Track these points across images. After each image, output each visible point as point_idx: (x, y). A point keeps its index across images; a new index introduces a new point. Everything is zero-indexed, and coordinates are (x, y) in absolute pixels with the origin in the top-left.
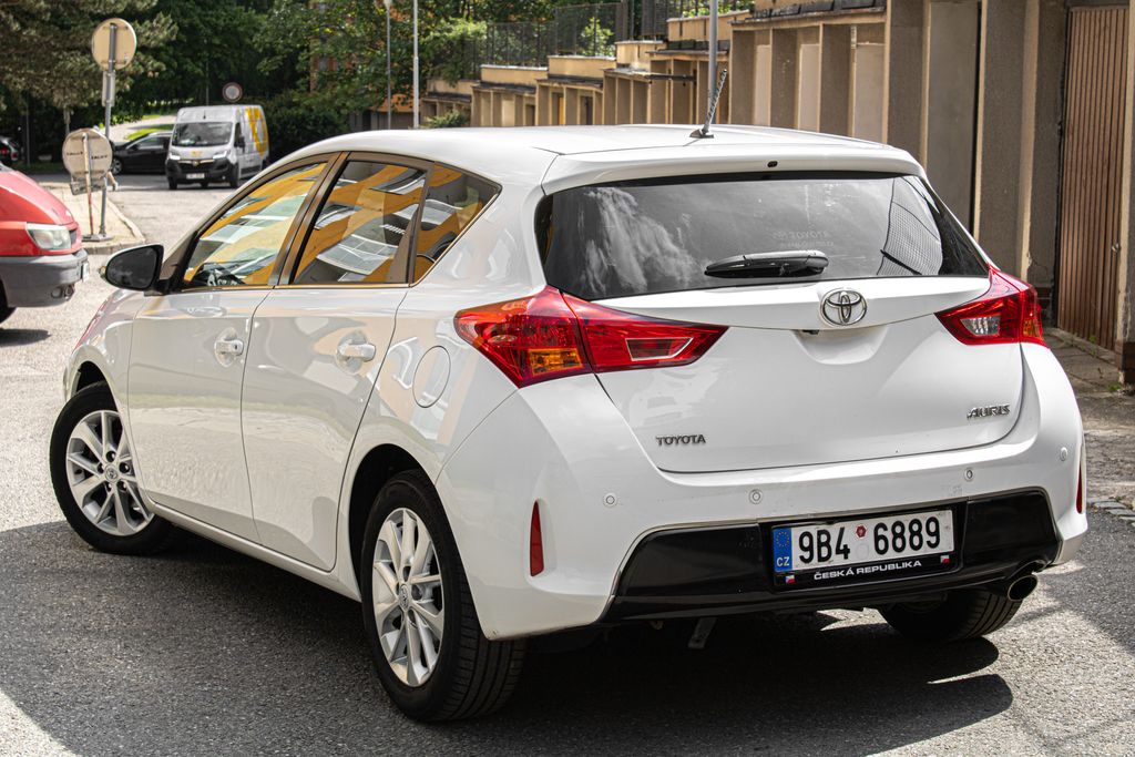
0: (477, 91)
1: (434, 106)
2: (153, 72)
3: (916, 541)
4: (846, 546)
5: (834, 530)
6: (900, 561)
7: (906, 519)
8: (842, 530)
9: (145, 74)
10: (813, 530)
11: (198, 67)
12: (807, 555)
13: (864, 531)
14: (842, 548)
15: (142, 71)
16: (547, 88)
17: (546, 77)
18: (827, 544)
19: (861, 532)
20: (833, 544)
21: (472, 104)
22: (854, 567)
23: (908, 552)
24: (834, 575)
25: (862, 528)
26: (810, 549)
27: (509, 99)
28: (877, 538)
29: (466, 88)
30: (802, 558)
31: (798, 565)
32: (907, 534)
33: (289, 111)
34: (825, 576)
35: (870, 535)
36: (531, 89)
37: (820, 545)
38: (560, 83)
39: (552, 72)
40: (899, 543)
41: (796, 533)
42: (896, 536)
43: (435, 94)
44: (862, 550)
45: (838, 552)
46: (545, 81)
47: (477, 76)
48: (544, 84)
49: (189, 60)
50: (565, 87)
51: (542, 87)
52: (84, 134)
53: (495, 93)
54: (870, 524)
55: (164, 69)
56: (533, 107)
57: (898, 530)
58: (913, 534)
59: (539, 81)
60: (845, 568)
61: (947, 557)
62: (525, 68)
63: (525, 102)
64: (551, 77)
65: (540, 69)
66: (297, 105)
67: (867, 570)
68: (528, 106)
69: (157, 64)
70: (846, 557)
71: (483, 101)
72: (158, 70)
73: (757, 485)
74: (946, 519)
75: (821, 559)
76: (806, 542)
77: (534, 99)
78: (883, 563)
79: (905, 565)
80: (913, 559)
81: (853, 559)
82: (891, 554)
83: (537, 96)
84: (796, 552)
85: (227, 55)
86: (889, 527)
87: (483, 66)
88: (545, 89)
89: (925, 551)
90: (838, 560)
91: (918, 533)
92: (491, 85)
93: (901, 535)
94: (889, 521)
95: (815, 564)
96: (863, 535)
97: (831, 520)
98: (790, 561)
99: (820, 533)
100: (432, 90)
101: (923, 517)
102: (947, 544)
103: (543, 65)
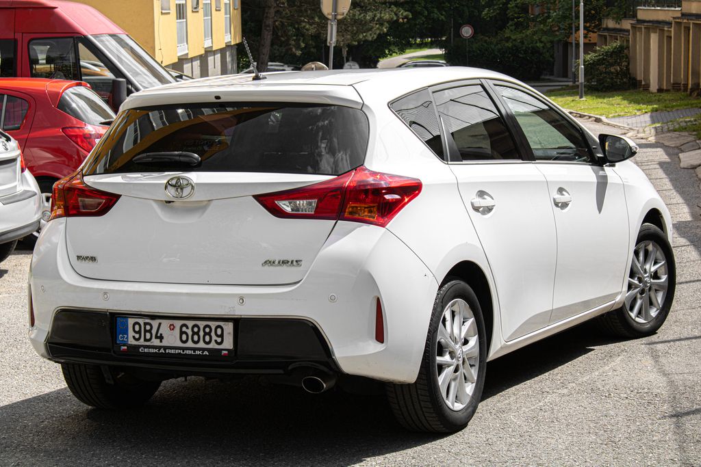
0: (633, 27)
1: (606, 38)
2: (403, 19)
3: (207, 339)
4: (161, 334)
5: (155, 323)
6: (194, 349)
7: (202, 324)
8: (160, 324)
9: (397, 20)
10: (141, 321)
11: (442, 15)
12: (137, 336)
13: (174, 327)
14: (159, 335)
15: (395, 18)
16: (680, 23)
17: (680, 15)
18: (150, 331)
19: (172, 327)
20: (154, 332)
21: (630, 37)
22: (165, 348)
23: (201, 345)
24: (152, 351)
25: (173, 325)
26: (139, 332)
27: (655, 32)
28: (182, 333)
29: (627, 24)
30: (134, 337)
31: (132, 342)
32: (202, 333)
33: (507, 45)
34: (146, 350)
35: (177, 331)
36: (669, 24)
37: (146, 331)
38: (688, 20)
39: (684, 11)
40: (196, 338)
41: (131, 321)
42: (194, 333)
43: (607, 29)
44: (171, 339)
45: (156, 337)
46: (678, 18)
47: (634, 16)
48: (677, 20)
49: (436, 11)
50: (691, 22)
51: (676, 22)
52: (313, 66)
53: (645, 28)
54: (178, 323)
55: (411, 16)
56: (671, 37)
57: (196, 330)
58: (206, 334)
59: (674, 18)
60: (159, 348)
61: (226, 352)
62: (667, 8)
63: (666, 34)
64: (683, 15)
65: (677, 9)
66: (508, 39)
67: (173, 351)
68: (667, 36)
69: (405, 14)
70: (161, 341)
71: (638, 33)
72: (406, 17)
73: (106, 289)
74: (229, 328)
75: (146, 340)
76: (137, 328)
77: (671, 31)
78: (184, 349)
79: (198, 352)
80: (203, 350)
81: (165, 343)
82: (190, 344)
83: (672, 29)
84: (131, 333)
85: (463, 5)
86: (190, 327)
87: (638, 8)
88: (678, 24)
89: (213, 345)
90: (156, 342)
91: (209, 334)
92: (644, 21)
93: (197, 333)
94: (190, 323)
95: (142, 342)
96: (173, 329)
97: (153, 317)
98: (127, 338)
99: (146, 324)
100: (605, 26)
101: (213, 324)
102: (228, 343)
103: (679, 6)
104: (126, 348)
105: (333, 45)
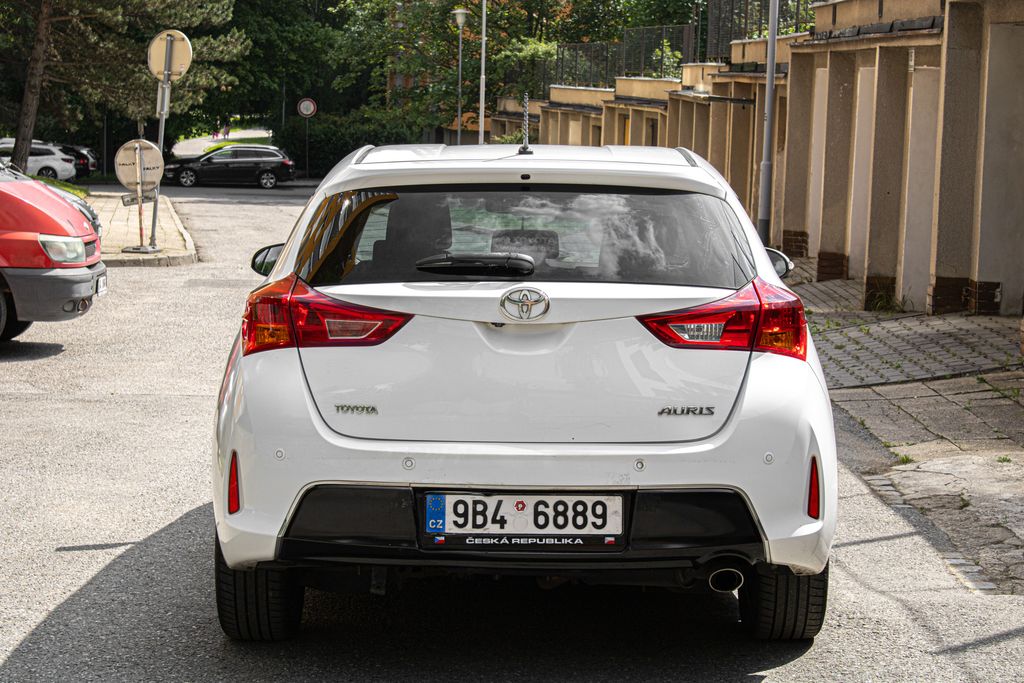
0: (545, 111)
1: (503, 125)
2: (226, 86)
3: (580, 520)
4: (502, 517)
5: (492, 502)
6: (560, 537)
7: (570, 500)
8: (500, 502)
9: (218, 88)
10: (469, 499)
11: (274, 82)
12: (461, 521)
13: (524, 506)
14: (498, 518)
15: (215, 85)
16: (614, 109)
17: (613, 99)
18: (483, 513)
19: (520, 506)
20: (490, 514)
21: (540, 124)
22: (510, 537)
23: (570, 530)
24: (487, 541)
25: (522, 503)
26: (465, 515)
27: (577, 120)
28: (537, 514)
29: (535, 107)
30: (455, 523)
31: (451, 529)
32: (570, 514)
33: (361, 127)
34: (477, 541)
35: (530, 510)
36: (598, 109)
37: (475, 513)
38: (625, 105)
39: (619, 93)
40: (561, 520)
41: (450, 500)
42: (557, 514)
43: (505, 113)
44: (520, 523)
45: (494, 521)
46: (611, 102)
47: (546, 96)
48: (610, 105)
49: (266, 76)
50: (631, 108)
51: (608, 108)
52: (137, 145)
53: (562, 113)
54: (531, 501)
55: (237, 83)
56: (600, 128)
57: (561, 508)
58: (577, 514)
59: (605, 102)
60: (500, 537)
61: (612, 539)
62: (593, 89)
63: (592, 123)
64: (618, 98)
65: (608, 90)
66: (368, 120)
67: (523, 541)
68: (594, 126)
69: (230, 79)
70: (502, 527)
71: (551, 121)
72: (231, 84)
73: (409, 453)
74: (615, 505)
75: (475, 526)
76: (461, 509)
77: (600, 120)
78: (541, 537)
79: (565, 541)
80: (574, 537)
81: (508, 529)
82: (551, 529)
83: (603, 117)
84: (450, 517)
85: (304, 72)
86: (551, 505)
87: (552, 86)
88: (611, 110)
89: (589, 530)
90: (493, 528)
91: (583, 514)
92: (560, 105)
93: (564, 514)
94: (551, 500)
95: (469, 529)
96: (523, 509)
97: (488, 492)
98: (443, 524)
99: (475, 503)
100: (502, 109)
101: (589, 500)
102: (614, 526)
103: (610, 87)
104: (443, 538)
105: (165, 117)
